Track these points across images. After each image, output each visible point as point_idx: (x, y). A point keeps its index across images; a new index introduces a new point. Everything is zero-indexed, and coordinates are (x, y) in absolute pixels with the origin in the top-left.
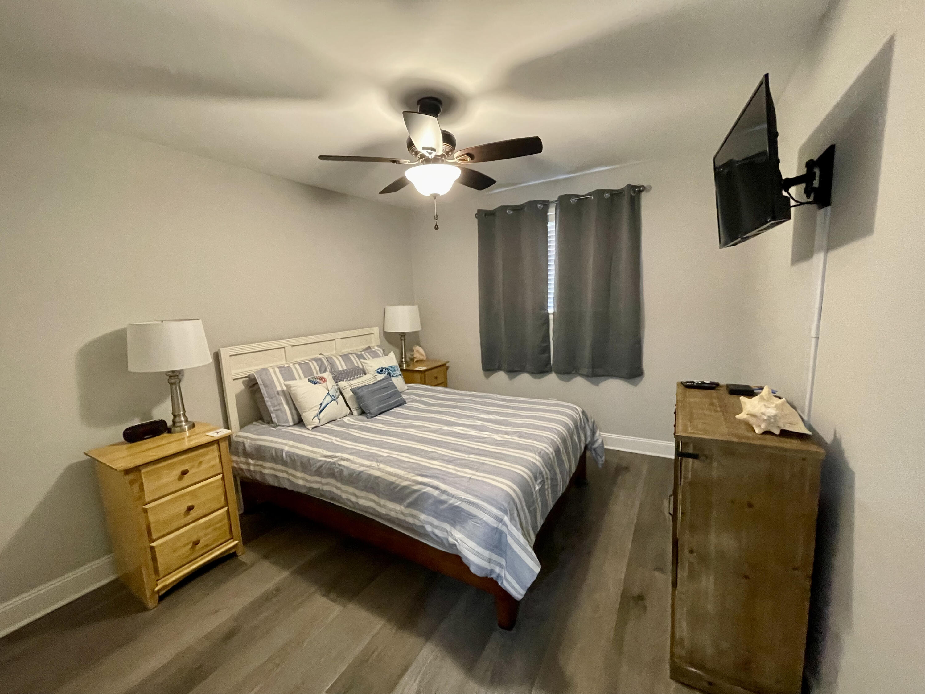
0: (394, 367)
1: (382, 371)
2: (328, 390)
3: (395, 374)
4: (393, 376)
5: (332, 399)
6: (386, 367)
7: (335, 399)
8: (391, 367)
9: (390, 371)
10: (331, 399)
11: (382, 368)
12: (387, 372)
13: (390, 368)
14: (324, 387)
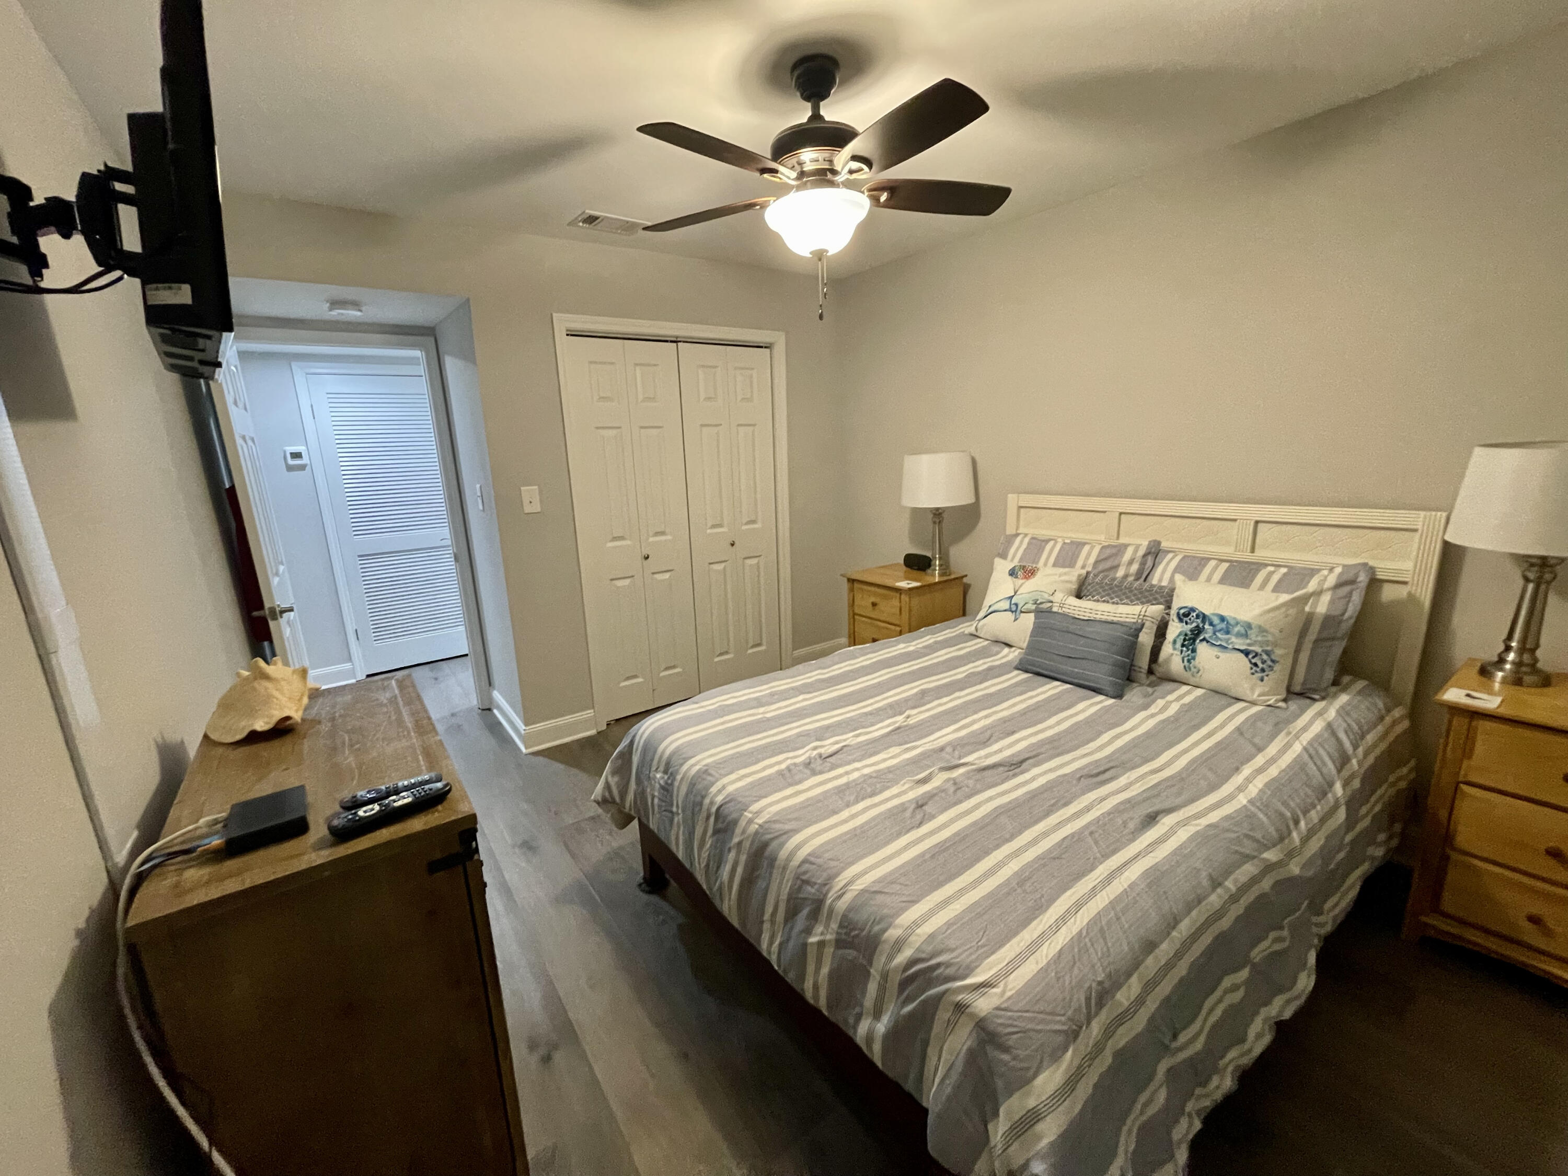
0: (1232, 622)
1: (1186, 615)
2: (1015, 593)
3: (1218, 639)
4: (1208, 642)
5: (1010, 607)
6: (1207, 613)
7: (1016, 611)
8: (1222, 619)
9: (1207, 626)
10: (1007, 607)
11: (1193, 610)
12: (1194, 625)
13: (1216, 621)
14: (1015, 585)
